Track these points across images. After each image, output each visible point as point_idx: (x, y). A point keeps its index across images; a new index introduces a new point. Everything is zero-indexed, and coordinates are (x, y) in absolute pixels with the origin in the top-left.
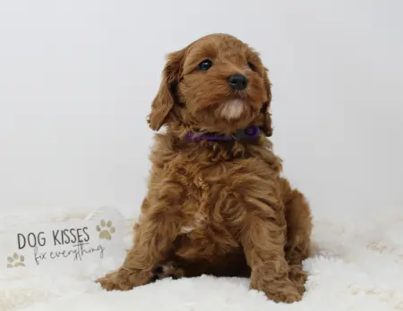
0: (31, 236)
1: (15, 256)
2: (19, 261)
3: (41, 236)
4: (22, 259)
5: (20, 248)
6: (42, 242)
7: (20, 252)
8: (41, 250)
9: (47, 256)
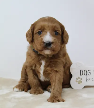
0: (85, 71)
1: (79, 78)
2: (80, 80)
3: (89, 71)
4: (81, 79)
5: (81, 75)
6: (89, 74)
7: (81, 77)
8: (89, 77)
9: (91, 79)
